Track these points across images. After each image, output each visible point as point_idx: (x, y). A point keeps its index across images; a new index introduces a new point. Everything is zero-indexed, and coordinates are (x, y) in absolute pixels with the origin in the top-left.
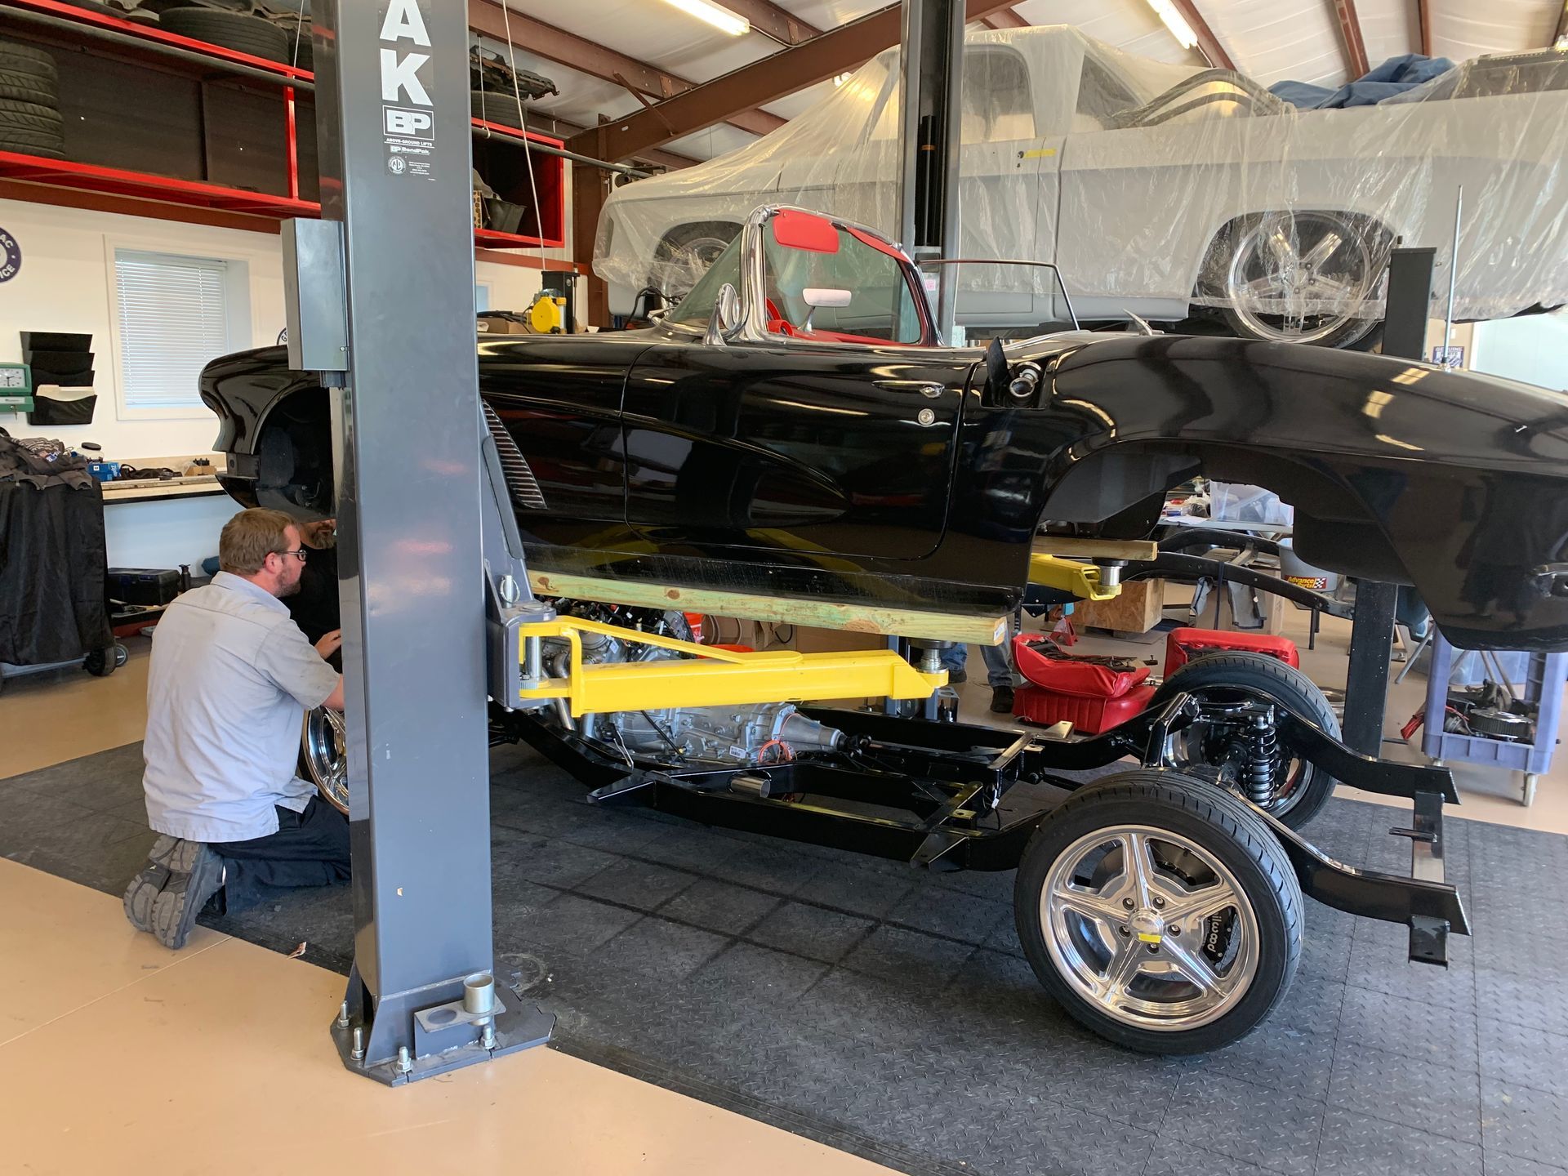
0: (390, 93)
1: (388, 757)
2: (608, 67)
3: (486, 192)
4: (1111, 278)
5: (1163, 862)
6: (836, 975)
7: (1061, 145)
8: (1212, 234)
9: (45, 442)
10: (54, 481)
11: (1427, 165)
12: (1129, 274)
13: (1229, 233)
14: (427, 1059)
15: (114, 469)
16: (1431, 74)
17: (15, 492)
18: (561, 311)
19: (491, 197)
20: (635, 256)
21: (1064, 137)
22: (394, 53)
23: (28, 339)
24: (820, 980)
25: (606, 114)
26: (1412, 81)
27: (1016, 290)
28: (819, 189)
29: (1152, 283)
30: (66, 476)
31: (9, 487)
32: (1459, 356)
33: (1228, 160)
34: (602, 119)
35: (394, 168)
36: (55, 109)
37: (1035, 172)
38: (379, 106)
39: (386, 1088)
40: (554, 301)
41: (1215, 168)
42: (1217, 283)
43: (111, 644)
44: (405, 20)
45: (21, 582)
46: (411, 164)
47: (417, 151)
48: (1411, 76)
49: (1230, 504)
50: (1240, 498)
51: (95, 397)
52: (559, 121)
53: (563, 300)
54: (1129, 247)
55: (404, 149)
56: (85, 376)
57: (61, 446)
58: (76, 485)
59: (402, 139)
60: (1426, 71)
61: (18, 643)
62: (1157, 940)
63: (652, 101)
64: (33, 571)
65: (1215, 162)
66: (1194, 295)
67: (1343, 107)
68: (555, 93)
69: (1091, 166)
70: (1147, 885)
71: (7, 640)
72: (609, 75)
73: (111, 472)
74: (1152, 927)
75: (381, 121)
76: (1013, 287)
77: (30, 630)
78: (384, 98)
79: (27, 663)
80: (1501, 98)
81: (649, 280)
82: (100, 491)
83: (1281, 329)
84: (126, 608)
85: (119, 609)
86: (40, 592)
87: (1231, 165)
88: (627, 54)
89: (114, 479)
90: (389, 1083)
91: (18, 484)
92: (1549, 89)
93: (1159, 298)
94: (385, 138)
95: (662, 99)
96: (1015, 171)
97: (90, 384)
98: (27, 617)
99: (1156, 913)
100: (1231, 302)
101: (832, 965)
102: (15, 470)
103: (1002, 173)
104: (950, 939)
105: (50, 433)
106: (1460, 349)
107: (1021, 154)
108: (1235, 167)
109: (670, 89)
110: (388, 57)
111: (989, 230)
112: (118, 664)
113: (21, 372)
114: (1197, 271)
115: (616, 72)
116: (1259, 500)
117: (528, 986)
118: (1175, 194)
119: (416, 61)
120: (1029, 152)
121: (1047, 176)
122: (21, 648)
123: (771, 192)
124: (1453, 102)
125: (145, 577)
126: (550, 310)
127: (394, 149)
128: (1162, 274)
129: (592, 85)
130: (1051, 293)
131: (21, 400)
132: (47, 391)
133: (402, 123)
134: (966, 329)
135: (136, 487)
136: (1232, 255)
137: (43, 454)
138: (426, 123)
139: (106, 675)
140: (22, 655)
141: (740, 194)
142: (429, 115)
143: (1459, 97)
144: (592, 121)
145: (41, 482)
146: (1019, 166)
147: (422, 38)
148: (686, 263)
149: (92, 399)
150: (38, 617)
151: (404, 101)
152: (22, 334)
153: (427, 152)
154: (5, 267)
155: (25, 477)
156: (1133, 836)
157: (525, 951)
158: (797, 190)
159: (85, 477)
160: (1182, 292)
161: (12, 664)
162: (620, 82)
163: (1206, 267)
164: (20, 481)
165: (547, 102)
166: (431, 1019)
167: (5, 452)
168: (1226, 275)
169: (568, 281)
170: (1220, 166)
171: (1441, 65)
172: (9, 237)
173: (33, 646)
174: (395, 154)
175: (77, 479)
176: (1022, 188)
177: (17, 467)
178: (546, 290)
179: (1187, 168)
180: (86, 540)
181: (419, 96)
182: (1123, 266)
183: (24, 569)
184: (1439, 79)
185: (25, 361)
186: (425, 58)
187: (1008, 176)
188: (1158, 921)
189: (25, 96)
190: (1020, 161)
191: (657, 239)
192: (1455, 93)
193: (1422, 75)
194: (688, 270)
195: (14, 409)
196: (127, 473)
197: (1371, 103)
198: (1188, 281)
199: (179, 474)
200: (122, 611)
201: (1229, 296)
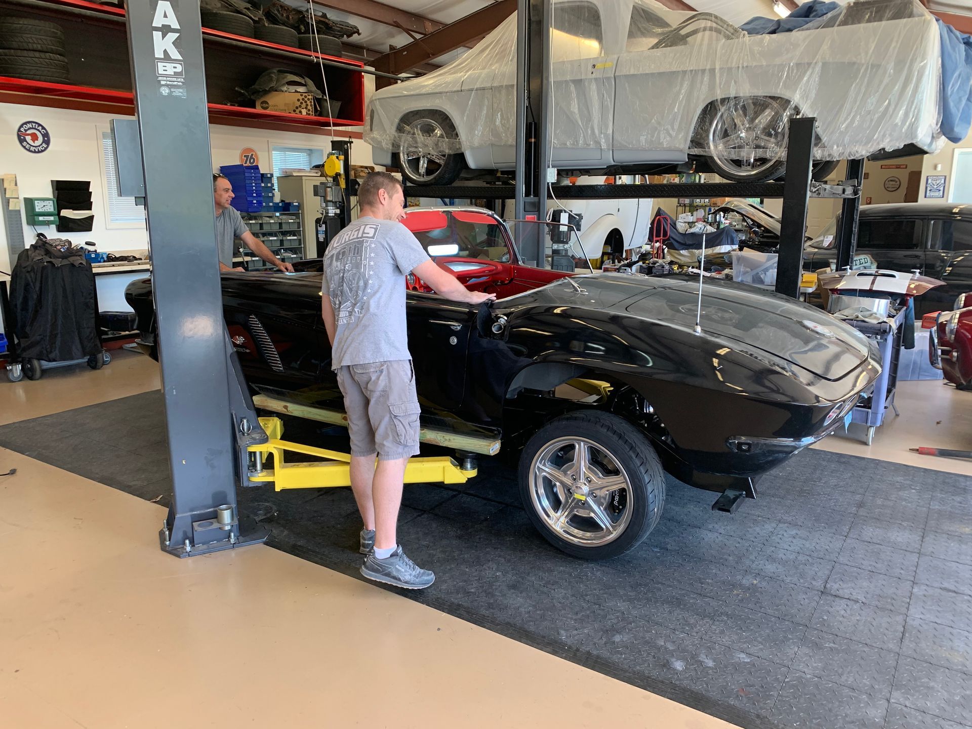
0: (159, 54)
1: (175, 393)
2: (390, 17)
3: (318, 94)
4: (643, 139)
5: (596, 460)
6: (426, 516)
7: (615, 62)
8: (699, 111)
9: (61, 240)
10: (65, 262)
11: (818, 69)
12: (653, 136)
13: (710, 110)
14: (200, 547)
15: (105, 256)
16: (825, 12)
17: (44, 268)
18: (342, 163)
19: (321, 97)
20: (385, 130)
21: (618, 55)
22: (160, 33)
23: (55, 184)
24: (416, 518)
25: (394, 45)
26: (815, 16)
27: (591, 146)
28: (484, 89)
29: (666, 142)
30: (71, 259)
31: (41, 265)
32: (943, 182)
33: (708, 67)
34: (392, 48)
35: (164, 92)
36: (63, 56)
37: (601, 76)
38: (152, 61)
39: (177, 558)
40: (337, 158)
41: (700, 72)
42: (702, 141)
43: (100, 352)
44: (165, 16)
45: (50, 317)
46: (172, 90)
47: (176, 83)
48: (814, 13)
49: (745, 273)
50: (752, 270)
51: (93, 216)
52: (368, 50)
53: (342, 157)
54: (653, 121)
55: (168, 82)
56: (87, 204)
57: (70, 243)
58: (76, 264)
59: (167, 77)
60: (822, 10)
61: (48, 350)
62: (583, 498)
63: (418, 36)
64: (55, 311)
65: (700, 68)
66: (689, 148)
67: (775, 33)
68: (359, 34)
69: (632, 72)
70: (584, 469)
71: (43, 348)
72: (391, 22)
73: (103, 258)
74: (582, 491)
75: (154, 68)
76: (590, 144)
77: (55, 343)
78: (156, 56)
79: (54, 360)
80: (862, 25)
81: (393, 145)
82: (91, 268)
83: (741, 166)
84: (109, 333)
85: (106, 333)
86: (60, 322)
87: (710, 70)
88: (401, 9)
89: (104, 261)
90: (179, 556)
91: (45, 264)
92: (888, 19)
93: (669, 150)
94: (158, 77)
95: (425, 35)
96: (590, 76)
97: (90, 209)
98: (53, 336)
99: (586, 485)
100: (710, 152)
101: (425, 511)
102: (45, 256)
103: (583, 77)
104: (494, 501)
105: (64, 236)
106: (944, 177)
107: (594, 66)
108: (712, 71)
109: (430, 28)
110: (157, 35)
111: (576, 111)
112: (104, 363)
113: (51, 202)
114: (691, 134)
115: (395, 20)
116: (763, 271)
117: (264, 517)
118: (678, 88)
119: (173, 36)
120: (598, 64)
121: (608, 79)
122: (51, 352)
123: (458, 91)
124: (835, 28)
125: (121, 316)
126: (334, 163)
127: (163, 83)
128: (670, 136)
129: (382, 28)
130: (611, 148)
131: (52, 218)
132: (66, 213)
133: (165, 69)
134: (558, 170)
135: (113, 266)
136: (711, 124)
137: (59, 247)
138: (179, 68)
139: (99, 369)
140: (52, 356)
141: (440, 93)
142: (181, 64)
143: (839, 25)
144: (386, 49)
145: (58, 262)
146: (592, 73)
147: (175, 25)
148: (414, 134)
149: (92, 218)
150: (59, 336)
151: (167, 57)
152: (52, 181)
153: (181, 83)
154: (41, 145)
155: (50, 260)
156: (582, 444)
157: (268, 502)
158: (472, 90)
159: (82, 260)
160: (682, 146)
161: (46, 361)
162: (397, 25)
163: (696, 133)
164: (47, 262)
165: (355, 38)
166: (199, 525)
167: (40, 247)
168: (708, 136)
169: (346, 146)
170: (703, 71)
171: (832, 6)
172: (43, 128)
173: (57, 352)
174: (163, 85)
175: (77, 261)
176: (594, 87)
177: (46, 255)
178: (333, 152)
179: (684, 72)
180: (84, 294)
181: (175, 54)
182: (650, 132)
183: (50, 311)
184: (829, 15)
185: (54, 197)
186: (178, 35)
187: (586, 79)
188: (585, 489)
189: (45, 49)
190: (593, 70)
191: (397, 121)
192: (837, 23)
193: (820, 13)
194: (414, 138)
195: (48, 223)
196: (111, 259)
197: (790, 30)
198: (686, 141)
199: (140, 259)
200: (108, 335)
201: (709, 148)
